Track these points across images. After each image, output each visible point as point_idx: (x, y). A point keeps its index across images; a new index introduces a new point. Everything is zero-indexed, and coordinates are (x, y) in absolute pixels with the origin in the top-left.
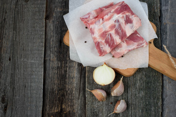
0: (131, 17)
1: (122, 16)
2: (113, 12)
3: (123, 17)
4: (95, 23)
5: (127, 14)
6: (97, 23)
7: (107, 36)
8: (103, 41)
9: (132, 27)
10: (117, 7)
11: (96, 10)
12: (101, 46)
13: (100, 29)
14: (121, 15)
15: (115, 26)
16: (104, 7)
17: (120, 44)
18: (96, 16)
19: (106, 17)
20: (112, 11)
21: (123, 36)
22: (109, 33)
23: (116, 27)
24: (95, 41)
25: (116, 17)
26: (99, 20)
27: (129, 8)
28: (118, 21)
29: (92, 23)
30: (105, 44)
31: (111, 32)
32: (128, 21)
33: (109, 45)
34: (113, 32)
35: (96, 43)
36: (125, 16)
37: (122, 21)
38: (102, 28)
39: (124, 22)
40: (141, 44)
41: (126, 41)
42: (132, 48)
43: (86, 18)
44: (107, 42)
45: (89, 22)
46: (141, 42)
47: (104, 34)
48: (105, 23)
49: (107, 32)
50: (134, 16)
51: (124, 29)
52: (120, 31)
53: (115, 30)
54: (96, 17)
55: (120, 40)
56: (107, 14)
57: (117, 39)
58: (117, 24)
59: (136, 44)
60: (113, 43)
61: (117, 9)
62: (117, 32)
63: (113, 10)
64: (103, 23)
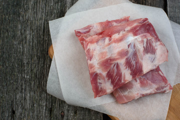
0: (154, 44)
1: (140, 39)
2: (129, 31)
3: (143, 41)
4: (97, 41)
5: (150, 37)
6: (100, 43)
7: (112, 66)
8: (104, 74)
9: (153, 60)
10: (135, 24)
11: (101, 23)
12: (99, 81)
13: (102, 54)
15: (127, 52)
16: (114, 21)
17: (130, 83)
18: (100, 31)
19: (116, 36)
20: (126, 29)
21: (136, 72)
22: (116, 62)
23: (129, 55)
24: (92, 71)
25: (131, 38)
26: (105, 39)
27: (154, 30)
28: (134, 46)
29: (92, 42)
30: (106, 79)
31: (119, 61)
32: (149, 49)
33: (112, 82)
34: (122, 62)
35: (91, 74)
36: (145, 40)
37: (140, 47)
38: (106, 52)
39: (142, 49)
40: (163, 88)
41: (140, 79)
42: (148, 92)
43: (84, 33)
44: (110, 76)
45: (88, 39)
46: (163, 84)
47: (107, 63)
48: (114, 44)
49: (114, 60)
50: (158, 43)
51: (140, 60)
52: (133, 63)
53: (127, 59)
54: (101, 34)
55: (131, 77)
56: (118, 32)
57: (127, 75)
58: (131, 50)
59: (155, 86)
60: (120, 80)
61: (135, 28)
62: (128, 64)
63: (128, 28)
64: (109, 44)
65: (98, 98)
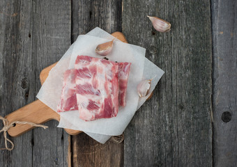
0: (94, 111)
2: (110, 96)
3: (99, 103)
4: (112, 71)
5: (100, 110)
6: (110, 72)
7: (91, 74)
8: (88, 67)
9: (83, 105)
10: (114, 104)
12: (85, 61)
13: (101, 71)
14: (102, 101)
15: (95, 88)
17: (75, 82)
19: (110, 85)
20: (112, 95)
21: (82, 90)
22: (92, 77)
23: (93, 88)
24: (93, 59)
25: (104, 96)
26: (111, 76)
27: (105, 117)
28: (97, 95)
29: (114, 67)
30: (84, 67)
31: (91, 79)
32: (92, 106)
33: (80, 70)
34: (90, 81)
35: (91, 58)
36: (99, 106)
37: (95, 99)
38: (101, 73)
39: (93, 100)
40: (62, 105)
41: (75, 91)
42: (63, 93)
43: (124, 68)
44: (85, 70)
46: (64, 106)
47: (94, 71)
48: (104, 80)
49: (94, 76)
50: (94, 116)
51: (87, 95)
52: (87, 89)
53: (91, 86)
54: (117, 76)
55: (78, 84)
56: (112, 88)
57: (81, 81)
58: (95, 91)
59: (65, 99)
60: (79, 75)
61: (111, 104)
62: (89, 86)
63: (113, 98)
64: (106, 78)
65: (76, 58)
